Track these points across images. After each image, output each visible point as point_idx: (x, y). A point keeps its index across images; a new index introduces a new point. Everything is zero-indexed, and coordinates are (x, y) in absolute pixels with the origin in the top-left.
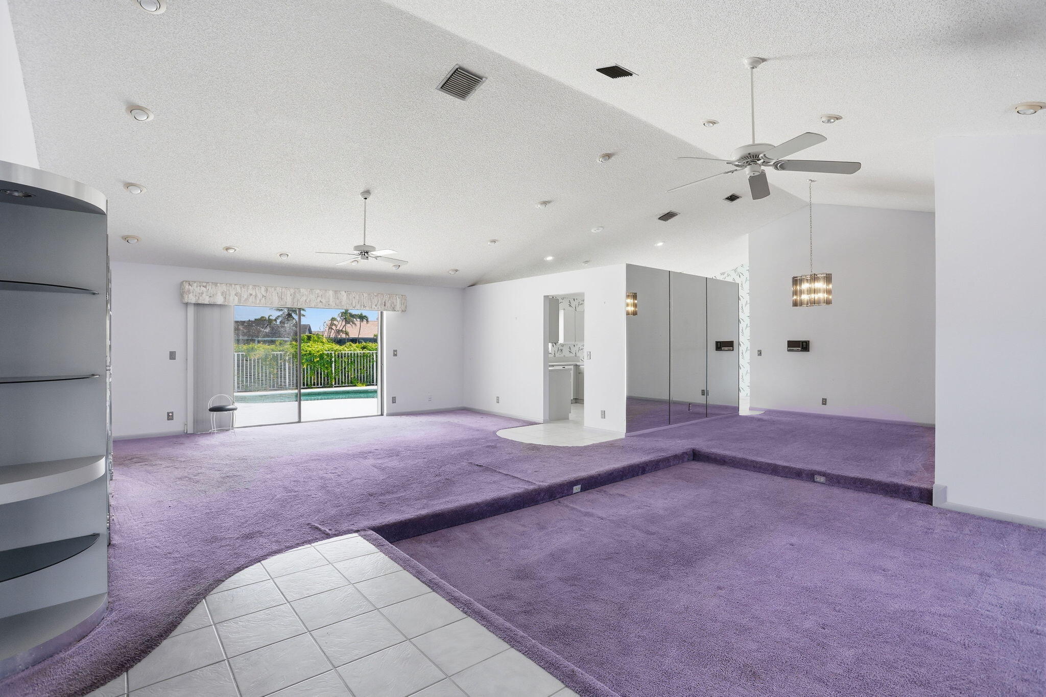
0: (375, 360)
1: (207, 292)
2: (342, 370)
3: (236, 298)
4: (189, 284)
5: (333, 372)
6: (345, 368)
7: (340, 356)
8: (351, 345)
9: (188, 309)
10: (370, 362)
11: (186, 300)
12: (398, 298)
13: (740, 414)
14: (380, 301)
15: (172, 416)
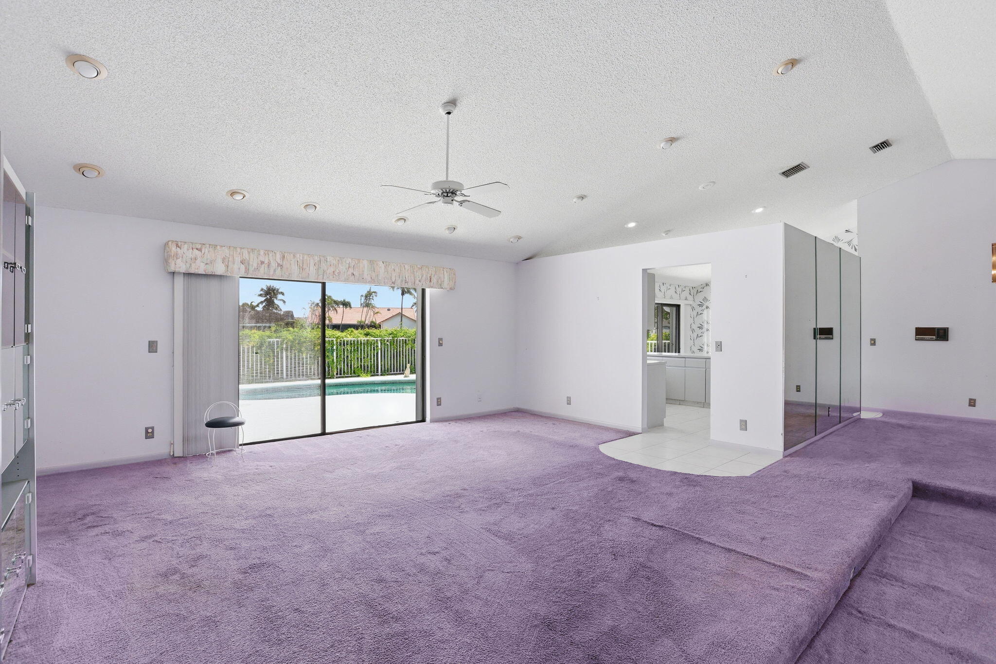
0: (379, 347)
1: (202, 257)
2: (344, 359)
3: (243, 267)
4: (177, 246)
5: (335, 361)
6: (347, 357)
7: (343, 344)
8: (352, 332)
9: (175, 280)
10: (374, 350)
11: (172, 269)
12: (445, 273)
13: (862, 418)
14: (424, 276)
15: (153, 432)
